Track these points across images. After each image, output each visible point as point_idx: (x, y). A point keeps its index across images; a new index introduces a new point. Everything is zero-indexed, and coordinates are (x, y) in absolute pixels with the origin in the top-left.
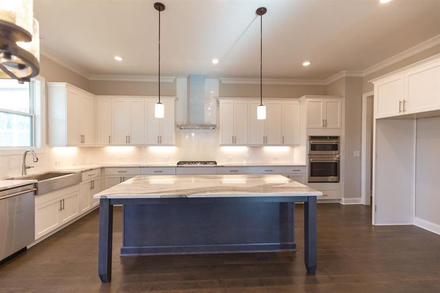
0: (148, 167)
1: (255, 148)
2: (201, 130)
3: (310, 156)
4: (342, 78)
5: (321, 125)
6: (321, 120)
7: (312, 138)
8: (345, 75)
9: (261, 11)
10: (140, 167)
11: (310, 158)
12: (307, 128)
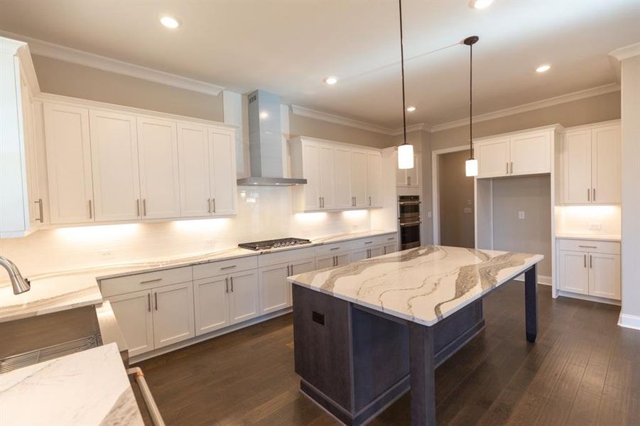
0: (209, 262)
1: (335, 213)
2: (267, 188)
3: (402, 219)
4: (418, 131)
5: (406, 183)
6: (406, 177)
7: (402, 198)
8: (420, 128)
9: (470, 41)
10: (193, 265)
11: (401, 222)
12: (397, 187)
